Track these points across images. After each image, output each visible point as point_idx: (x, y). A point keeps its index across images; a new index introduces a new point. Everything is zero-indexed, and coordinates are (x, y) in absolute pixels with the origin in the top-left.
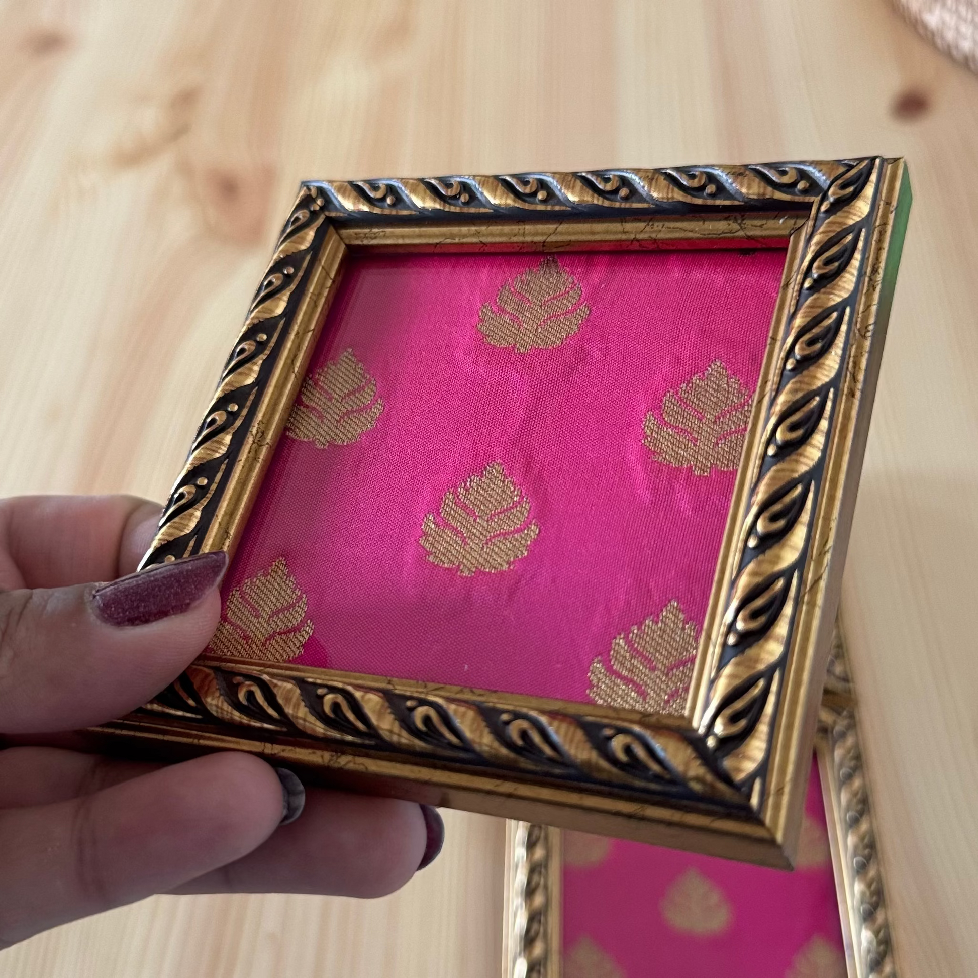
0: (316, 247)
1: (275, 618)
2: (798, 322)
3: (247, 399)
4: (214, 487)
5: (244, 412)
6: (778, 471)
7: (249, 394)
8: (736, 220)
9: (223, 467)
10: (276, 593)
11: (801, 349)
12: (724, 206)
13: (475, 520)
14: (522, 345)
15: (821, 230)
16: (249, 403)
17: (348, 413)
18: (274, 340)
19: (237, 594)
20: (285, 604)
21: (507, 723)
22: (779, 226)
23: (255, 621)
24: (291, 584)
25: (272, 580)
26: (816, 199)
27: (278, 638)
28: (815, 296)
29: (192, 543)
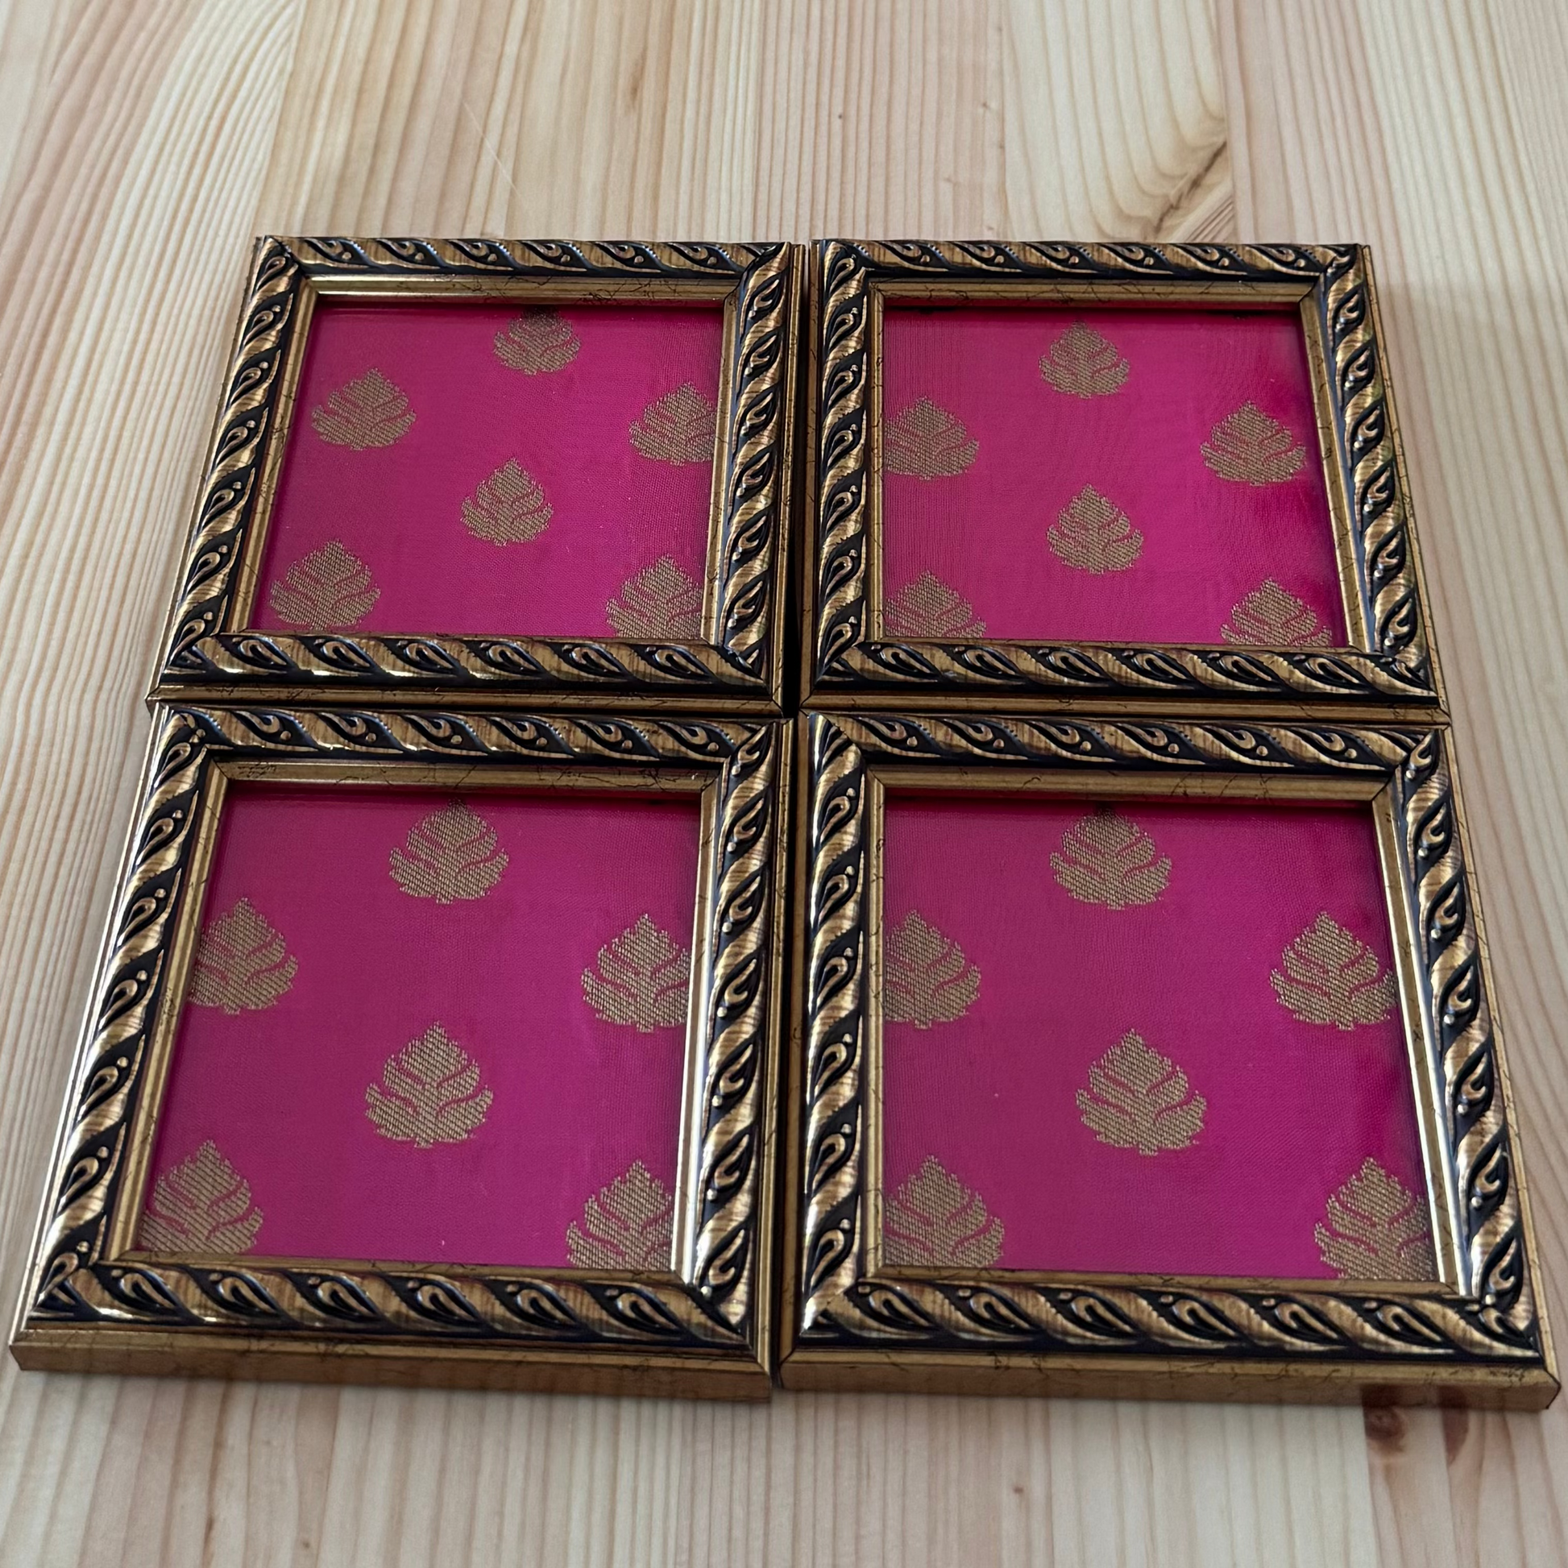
0: (201, 784)
1: (215, 1208)
2: (725, 887)
3: (155, 965)
4: (136, 1067)
5: (155, 980)
6: (729, 1033)
7: (156, 959)
8: (650, 775)
9: (142, 1044)
10: (210, 1180)
11: (736, 913)
12: (641, 761)
13: (424, 1088)
14: (444, 896)
15: (734, 795)
16: (158, 970)
17: (257, 973)
18: (174, 895)
19: (163, 1184)
20: (224, 1191)
21: (514, 1294)
22: (690, 783)
23: (191, 1212)
24: (226, 1170)
25: (201, 1165)
26: (726, 761)
27: (222, 1229)
28: (741, 860)
29: (123, 1132)
